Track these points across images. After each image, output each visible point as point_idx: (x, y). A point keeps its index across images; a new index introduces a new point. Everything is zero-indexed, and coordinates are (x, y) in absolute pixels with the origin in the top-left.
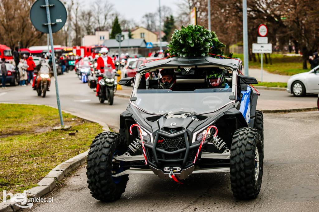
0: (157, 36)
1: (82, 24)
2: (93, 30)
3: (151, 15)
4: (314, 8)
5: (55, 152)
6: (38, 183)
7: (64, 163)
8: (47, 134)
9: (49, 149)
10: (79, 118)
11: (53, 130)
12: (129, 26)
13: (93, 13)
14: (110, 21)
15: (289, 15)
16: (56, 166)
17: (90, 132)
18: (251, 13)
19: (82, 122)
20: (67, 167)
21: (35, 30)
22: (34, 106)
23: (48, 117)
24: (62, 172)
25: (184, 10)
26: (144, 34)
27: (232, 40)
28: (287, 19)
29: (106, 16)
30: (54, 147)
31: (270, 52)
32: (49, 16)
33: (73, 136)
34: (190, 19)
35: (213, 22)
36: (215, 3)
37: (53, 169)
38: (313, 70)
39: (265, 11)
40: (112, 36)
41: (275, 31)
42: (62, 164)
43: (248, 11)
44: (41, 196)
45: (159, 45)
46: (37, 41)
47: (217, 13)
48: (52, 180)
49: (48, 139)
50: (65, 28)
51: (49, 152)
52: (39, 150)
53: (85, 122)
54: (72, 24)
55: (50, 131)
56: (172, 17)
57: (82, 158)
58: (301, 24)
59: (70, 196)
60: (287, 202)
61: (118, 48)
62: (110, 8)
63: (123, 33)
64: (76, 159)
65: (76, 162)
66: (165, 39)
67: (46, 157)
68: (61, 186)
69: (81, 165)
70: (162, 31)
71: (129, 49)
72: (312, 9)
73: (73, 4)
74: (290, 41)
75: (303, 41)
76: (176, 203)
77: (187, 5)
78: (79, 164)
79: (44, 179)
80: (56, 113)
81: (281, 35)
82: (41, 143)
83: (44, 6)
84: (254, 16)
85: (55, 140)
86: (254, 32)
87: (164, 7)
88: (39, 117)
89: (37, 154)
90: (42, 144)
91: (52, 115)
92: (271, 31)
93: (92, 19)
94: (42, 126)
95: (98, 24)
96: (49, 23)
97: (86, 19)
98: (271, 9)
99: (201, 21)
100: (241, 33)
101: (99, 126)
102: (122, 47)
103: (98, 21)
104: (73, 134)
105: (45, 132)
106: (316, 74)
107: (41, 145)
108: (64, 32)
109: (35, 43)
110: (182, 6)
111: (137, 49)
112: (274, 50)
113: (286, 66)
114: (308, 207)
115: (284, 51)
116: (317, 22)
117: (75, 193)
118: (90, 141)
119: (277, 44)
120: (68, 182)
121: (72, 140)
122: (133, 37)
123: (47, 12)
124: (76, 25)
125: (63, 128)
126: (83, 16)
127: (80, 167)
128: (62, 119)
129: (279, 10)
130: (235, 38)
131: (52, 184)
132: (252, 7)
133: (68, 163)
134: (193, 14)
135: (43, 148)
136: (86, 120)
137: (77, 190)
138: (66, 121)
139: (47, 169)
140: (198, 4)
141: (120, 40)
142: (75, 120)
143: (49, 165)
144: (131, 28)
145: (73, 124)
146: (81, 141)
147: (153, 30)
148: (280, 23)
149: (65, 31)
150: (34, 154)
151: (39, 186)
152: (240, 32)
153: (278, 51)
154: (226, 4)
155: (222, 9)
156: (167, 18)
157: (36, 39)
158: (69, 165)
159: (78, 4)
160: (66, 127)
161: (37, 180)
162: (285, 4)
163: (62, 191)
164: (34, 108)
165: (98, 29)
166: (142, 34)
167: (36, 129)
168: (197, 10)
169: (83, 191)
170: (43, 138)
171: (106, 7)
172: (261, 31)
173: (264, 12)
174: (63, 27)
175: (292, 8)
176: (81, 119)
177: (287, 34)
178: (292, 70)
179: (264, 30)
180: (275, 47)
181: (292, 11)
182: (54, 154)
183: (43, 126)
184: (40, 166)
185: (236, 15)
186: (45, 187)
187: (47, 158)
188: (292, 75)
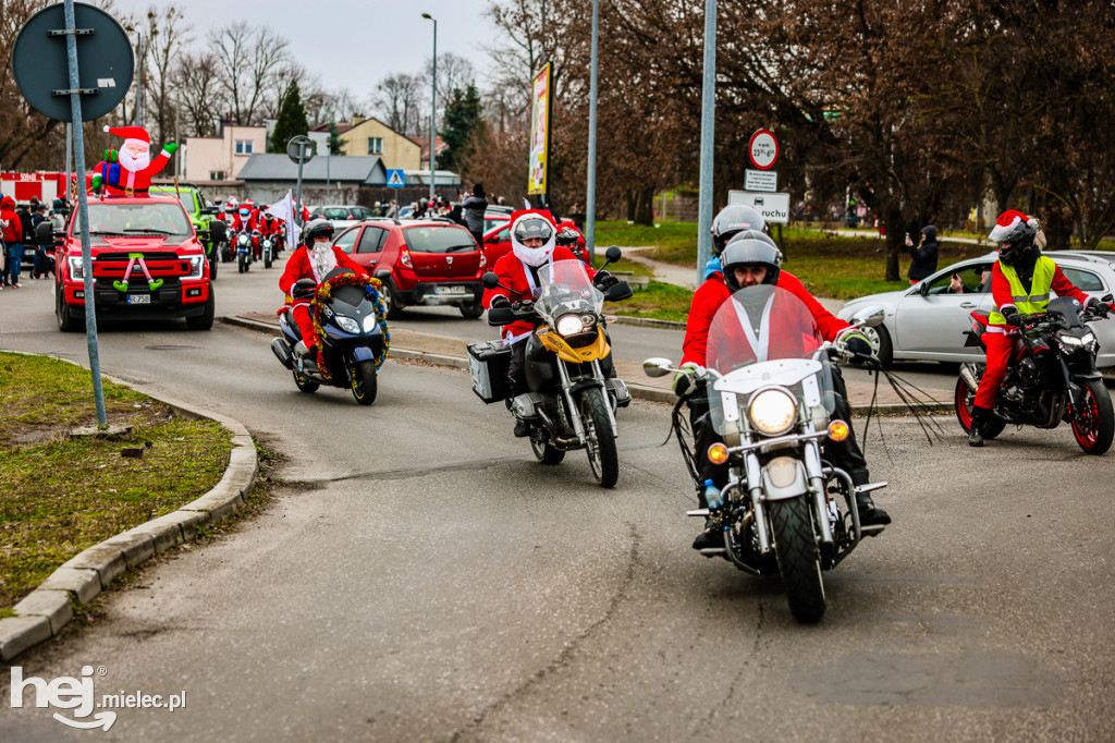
0: (422, 152)
1: (182, 99)
2: (216, 122)
3: (405, 82)
4: (930, 85)
5: (75, 510)
6: (16, 607)
7: (101, 545)
8: (50, 449)
9: (54, 499)
10: (156, 402)
11: (72, 436)
12: (333, 114)
13: (219, 66)
14: (273, 95)
15: (849, 105)
16: (76, 553)
17: (192, 448)
18: (728, 92)
19: (167, 417)
20: (111, 559)
21: (27, 108)
22: (14, 358)
23: (57, 395)
24: (94, 573)
25: (513, 70)
26: (379, 140)
27: (664, 176)
28: (844, 118)
29: (259, 76)
30: (73, 494)
31: (784, 220)
32: (74, 65)
33: (135, 461)
34: (529, 101)
35: (606, 113)
36: (614, 54)
37: (65, 565)
38: (918, 286)
39: (775, 87)
40: (277, 144)
41: (802, 152)
42: (95, 547)
43: (719, 84)
44: (23, 648)
45: (427, 181)
46: (33, 145)
47: (617, 86)
48: (62, 599)
49: (53, 466)
50: (125, 110)
51: (55, 506)
52: (23, 501)
53: (174, 417)
54: (149, 99)
55: (62, 439)
56: (472, 90)
57: (162, 530)
58: (886, 137)
59: (115, 654)
60: (818, 703)
61: (294, 181)
62: (273, 52)
63: (312, 136)
64: (141, 534)
65: (140, 542)
66: (445, 162)
67: (45, 524)
68: (90, 619)
69: (157, 554)
70: (439, 134)
71: (328, 187)
72: (925, 90)
73: (155, 33)
74: (848, 189)
75: (891, 190)
76: (459, 692)
77: (524, 54)
78: (150, 551)
79: (33, 596)
80: (83, 384)
81: (823, 167)
82: (31, 476)
83: (59, 32)
84: (738, 101)
85: (78, 469)
86: (736, 153)
87: (449, 59)
88: (28, 394)
89: (16, 512)
90: (34, 479)
91: (70, 387)
92: (790, 154)
93: (215, 85)
94: (34, 424)
95: (231, 101)
96: (74, 90)
97: (196, 82)
98: (791, 81)
99: (568, 107)
100: (694, 154)
101: (220, 430)
102: (305, 181)
103: (235, 91)
104: (136, 454)
105: (45, 443)
106: (927, 299)
107: (29, 483)
108: (121, 123)
109: (26, 152)
110: (506, 59)
111: (356, 187)
112: (795, 215)
113: (831, 266)
114: (886, 726)
115: (829, 222)
116: (940, 132)
117: (132, 644)
118: (190, 478)
119: (808, 196)
120: (113, 609)
121: (132, 474)
122: (342, 149)
123: (69, 51)
124: (161, 101)
125: (105, 432)
126: (186, 75)
127: (154, 560)
128: (103, 402)
129: (817, 87)
130: (673, 169)
131: (59, 613)
132: (731, 74)
133: (115, 547)
134: (541, 85)
135: (36, 494)
136: (178, 408)
137: (141, 635)
138: (114, 411)
139: (47, 563)
140: (560, 51)
141: (300, 157)
142: (143, 408)
143: (51, 551)
144: (337, 119)
145: (136, 421)
146: (162, 476)
147: (411, 131)
148: (820, 128)
149: (124, 118)
150: (6, 510)
151: (16, 616)
152: (689, 152)
153: (810, 219)
154: (648, 59)
155: (634, 73)
156: (458, 93)
157: (29, 141)
158: (119, 552)
159: (171, 31)
160: (113, 429)
161: (11, 596)
162: (839, 69)
163: (91, 636)
164: (12, 363)
165: (233, 119)
166: (373, 143)
167: (17, 430)
168: (555, 73)
169: (158, 638)
170: (37, 460)
171: (260, 47)
172: (759, 152)
173: (769, 90)
174: (120, 105)
175: (861, 82)
176: (165, 404)
177: (842, 165)
178: (849, 283)
179: (766, 149)
180: (801, 204)
181: (860, 91)
182: (70, 514)
183: (41, 423)
184: (26, 551)
185: (679, 96)
186: (35, 622)
187: (48, 527)
188: (852, 298)
